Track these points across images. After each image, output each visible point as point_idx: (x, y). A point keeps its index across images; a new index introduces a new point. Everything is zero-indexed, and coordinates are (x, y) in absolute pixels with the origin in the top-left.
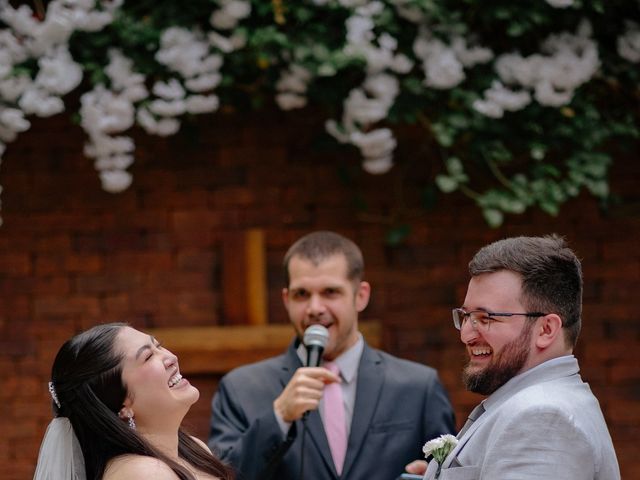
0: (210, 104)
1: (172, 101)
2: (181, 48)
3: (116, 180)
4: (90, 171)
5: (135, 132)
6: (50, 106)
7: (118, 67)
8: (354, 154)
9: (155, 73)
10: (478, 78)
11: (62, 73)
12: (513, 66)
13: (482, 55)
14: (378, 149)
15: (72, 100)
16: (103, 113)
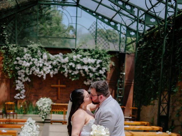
0: (57, 73)
1: (55, 73)
2: (56, 70)
3: (52, 77)
4: (50, 76)
5: (53, 74)
6: (48, 72)
7: (52, 70)
8: (65, 76)
9: (54, 71)
10: (72, 72)
11: (49, 71)
12: (74, 72)
13: (72, 71)
14: (66, 76)
15: (50, 72)
16: (51, 73)
